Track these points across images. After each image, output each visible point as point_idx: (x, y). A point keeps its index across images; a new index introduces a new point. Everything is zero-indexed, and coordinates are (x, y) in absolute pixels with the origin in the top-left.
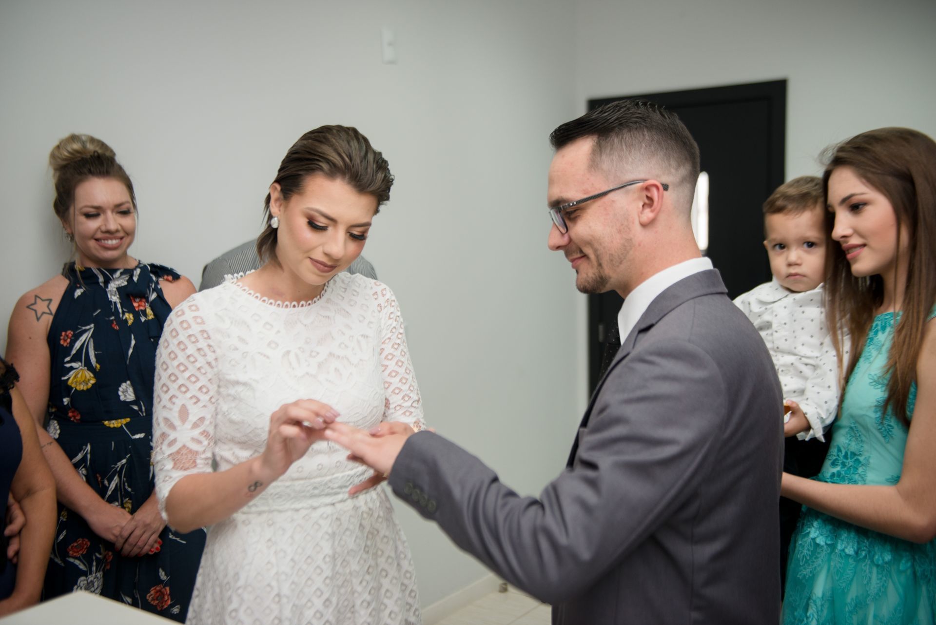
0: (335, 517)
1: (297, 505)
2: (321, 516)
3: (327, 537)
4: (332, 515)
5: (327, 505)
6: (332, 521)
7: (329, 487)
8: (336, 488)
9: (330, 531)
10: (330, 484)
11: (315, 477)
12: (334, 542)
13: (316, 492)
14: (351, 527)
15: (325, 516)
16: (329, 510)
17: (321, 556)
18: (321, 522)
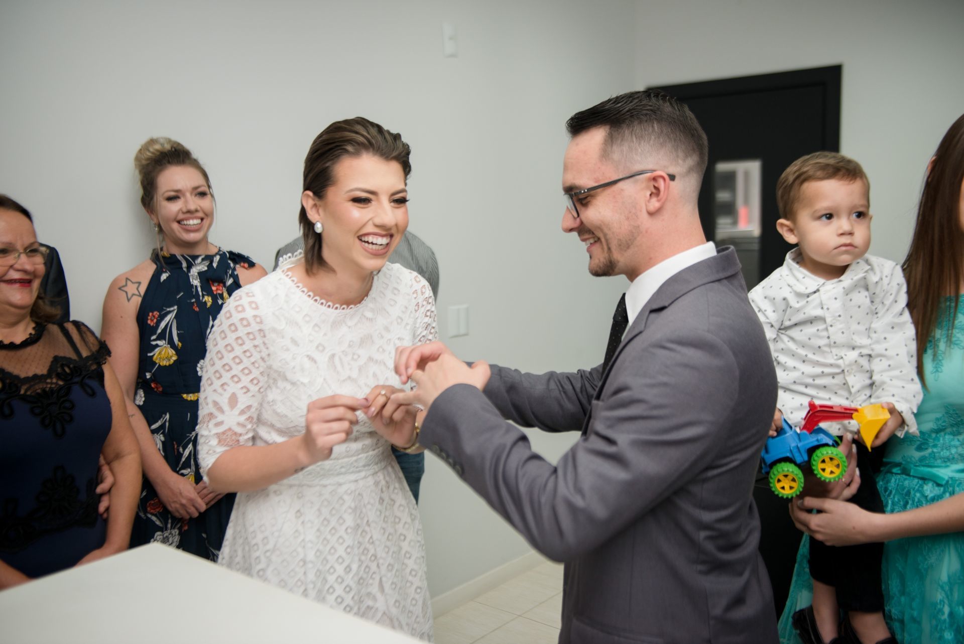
0: (357, 493)
1: (324, 482)
2: (346, 492)
3: (350, 511)
4: (355, 491)
5: (350, 482)
6: (355, 496)
7: (354, 467)
8: (361, 467)
9: (353, 505)
10: (355, 464)
11: (343, 458)
12: (356, 515)
13: (343, 470)
14: (372, 501)
15: (349, 492)
16: (353, 486)
17: (344, 527)
18: (346, 497)
